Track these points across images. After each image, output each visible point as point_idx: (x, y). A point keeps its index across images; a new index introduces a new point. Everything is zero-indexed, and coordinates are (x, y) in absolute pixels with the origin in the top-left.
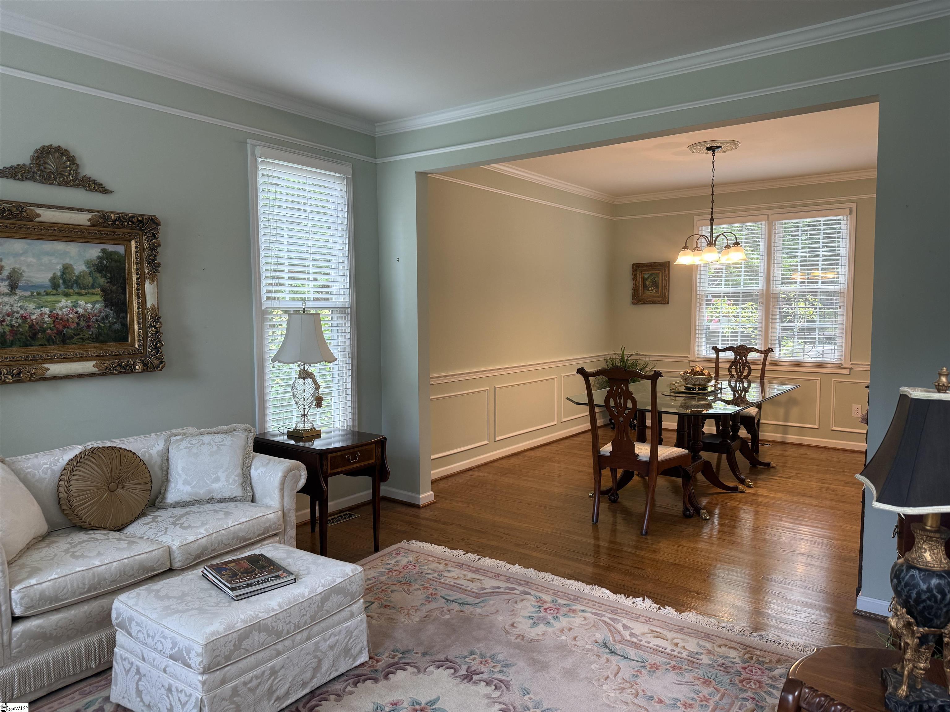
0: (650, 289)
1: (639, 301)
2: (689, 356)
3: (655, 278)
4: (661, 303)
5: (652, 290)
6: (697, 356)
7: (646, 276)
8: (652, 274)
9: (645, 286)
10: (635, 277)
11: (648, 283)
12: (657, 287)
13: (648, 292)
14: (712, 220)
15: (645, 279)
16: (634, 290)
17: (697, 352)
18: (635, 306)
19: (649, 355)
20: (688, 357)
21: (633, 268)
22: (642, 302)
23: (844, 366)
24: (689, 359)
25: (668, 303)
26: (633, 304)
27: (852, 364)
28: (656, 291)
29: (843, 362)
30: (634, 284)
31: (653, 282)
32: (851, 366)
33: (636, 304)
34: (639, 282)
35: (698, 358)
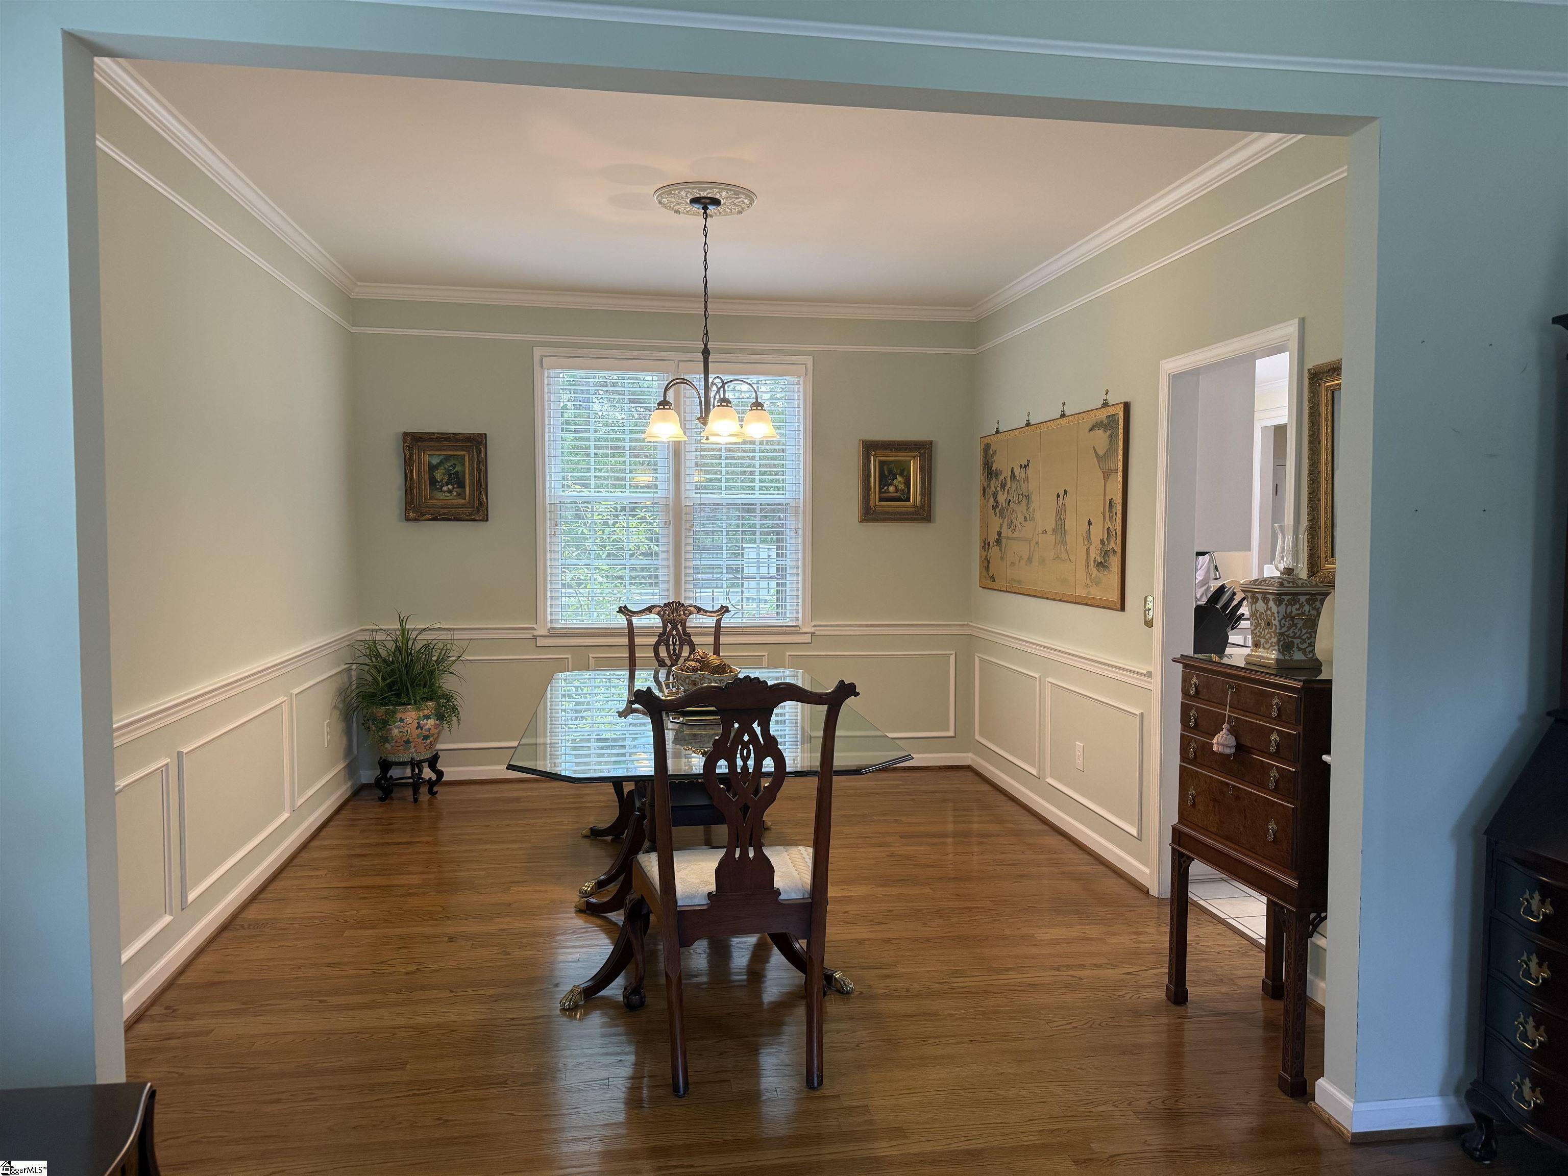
0: (445, 488)
1: (423, 514)
2: (535, 626)
3: (454, 466)
4: (474, 520)
5: (450, 491)
6: (549, 625)
7: (435, 461)
8: (448, 458)
9: (433, 481)
10: (408, 462)
11: (438, 475)
12: (461, 485)
13: (440, 495)
14: (706, 352)
15: (433, 468)
16: (409, 490)
17: (549, 617)
18: (410, 523)
19: (449, 629)
20: (533, 629)
21: (404, 441)
22: (429, 516)
23: (804, 630)
24: (536, 633)
25: (487, 520)
26: (408, 519)
27: (815, 626)
28: (459, 495)
29: (800, 623)
30: (408, 477)
31: (450, 475)
32: (813, 630)
33: (415, 520)
34: (419, 471)
35: (553, 628)
